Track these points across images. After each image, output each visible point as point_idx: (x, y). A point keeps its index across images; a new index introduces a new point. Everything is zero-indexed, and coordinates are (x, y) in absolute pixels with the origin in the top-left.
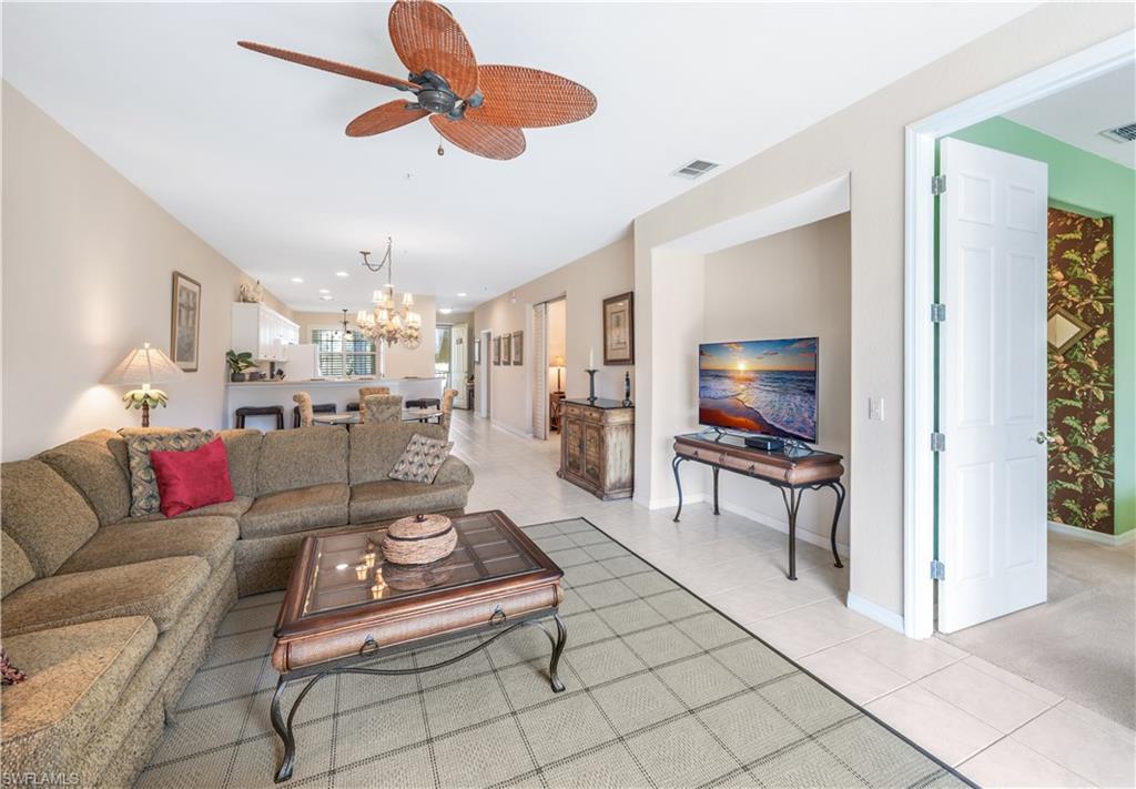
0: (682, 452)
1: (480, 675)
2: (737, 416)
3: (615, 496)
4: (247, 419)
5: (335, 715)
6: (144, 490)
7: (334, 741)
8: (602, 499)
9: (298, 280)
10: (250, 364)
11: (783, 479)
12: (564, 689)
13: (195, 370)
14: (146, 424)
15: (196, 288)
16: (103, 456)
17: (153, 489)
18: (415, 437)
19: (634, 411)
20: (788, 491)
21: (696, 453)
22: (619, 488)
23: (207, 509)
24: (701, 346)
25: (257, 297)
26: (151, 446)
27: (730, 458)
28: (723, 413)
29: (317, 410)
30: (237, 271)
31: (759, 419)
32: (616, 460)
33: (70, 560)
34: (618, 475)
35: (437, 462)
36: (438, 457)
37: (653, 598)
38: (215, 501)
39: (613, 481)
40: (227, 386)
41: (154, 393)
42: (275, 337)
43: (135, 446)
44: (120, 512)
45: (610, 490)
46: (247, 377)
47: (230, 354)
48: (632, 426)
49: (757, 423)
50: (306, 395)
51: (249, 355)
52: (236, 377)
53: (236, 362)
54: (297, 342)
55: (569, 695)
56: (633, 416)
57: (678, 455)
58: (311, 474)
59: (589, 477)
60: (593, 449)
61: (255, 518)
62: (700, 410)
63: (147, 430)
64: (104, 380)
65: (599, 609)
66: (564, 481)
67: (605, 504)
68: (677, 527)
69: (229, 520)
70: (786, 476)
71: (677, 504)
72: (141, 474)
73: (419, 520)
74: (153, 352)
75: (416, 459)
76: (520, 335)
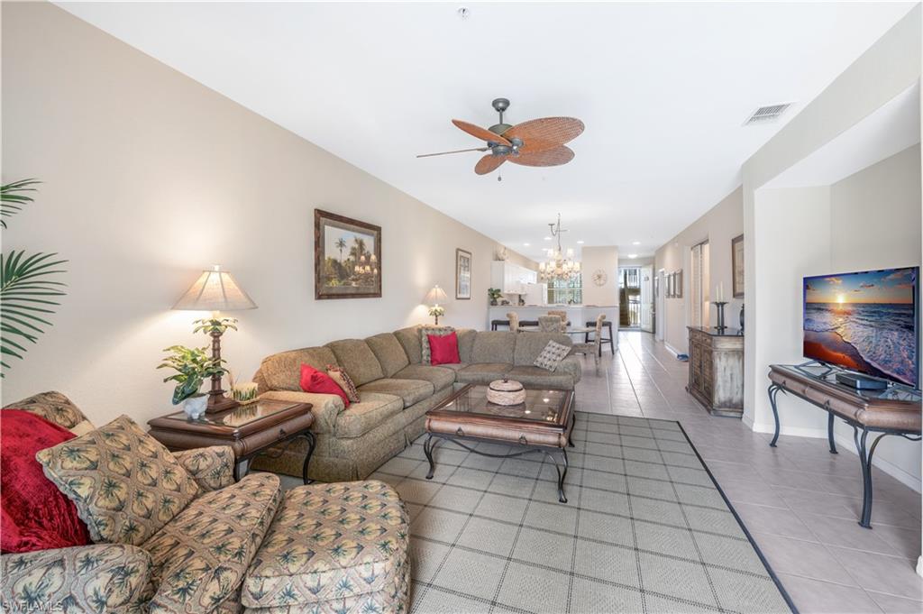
0: (777, 381)
1: (529, 478)
2: (835, 351)
3: (724, 414)
4: (498, 327)
5: (459, 466)
6: (426, 352)
7: (452, 475)
8: (710, 413)
9: (527, 245)
10: (500, 296)
11: (853, 417)
12: (566, 502)
13: (469, 299)
14: (436, 324)
15: (468, 256)
16: (415, 336)
17: (429, 352)
18: (551, 342)
19: (743, 340)
20: (861, 431)
21: (784, 383)
22: (730, 407)
23: (447, 365)
24: (805, 279)
25: (505, 257)
26: (429, 333)
27: (812, 390)
28: (823, 346)
29: (522, 324)
30: (494, 243)
31: (855, 355)
32: (725, 382)
33: (395, 375)
34: (728, 395)
35: (558, 358)
36: (559, 355)
37: (680, 485)
38: (451, 362)
39: (722, 399)
40: (488, 308)
41: (439, 309)
42: (516, 279)
43: (424, 332)
44: (417, 360)
45: (720, 407)
46: (500, 303)
47: (490, 290)
48: (740, 354)
49: (854, 360)
50: (514, 314)
51: (499, 291)
52: (493, 303)
53: (493, 294)
54: (535, 283)
55: (565, 506)
56: (743, 344)
57: (774, 383)
58: (495, 356)
59: (706, 394)
60: (708, 370)
61: (463, 373)
62: (805, 343)
63: (436, 326)
64: (424, 302)
65: (631, 476)
66: (689, 395)
67: (712, 418)
68: (774, 452)
69: (450, 371)
70: (855, 415)
71: (774, 432)
72: (425, 345)
73: (506, 382)
74: (438, 290)
75: (548, 356)
76: (681, 274)
